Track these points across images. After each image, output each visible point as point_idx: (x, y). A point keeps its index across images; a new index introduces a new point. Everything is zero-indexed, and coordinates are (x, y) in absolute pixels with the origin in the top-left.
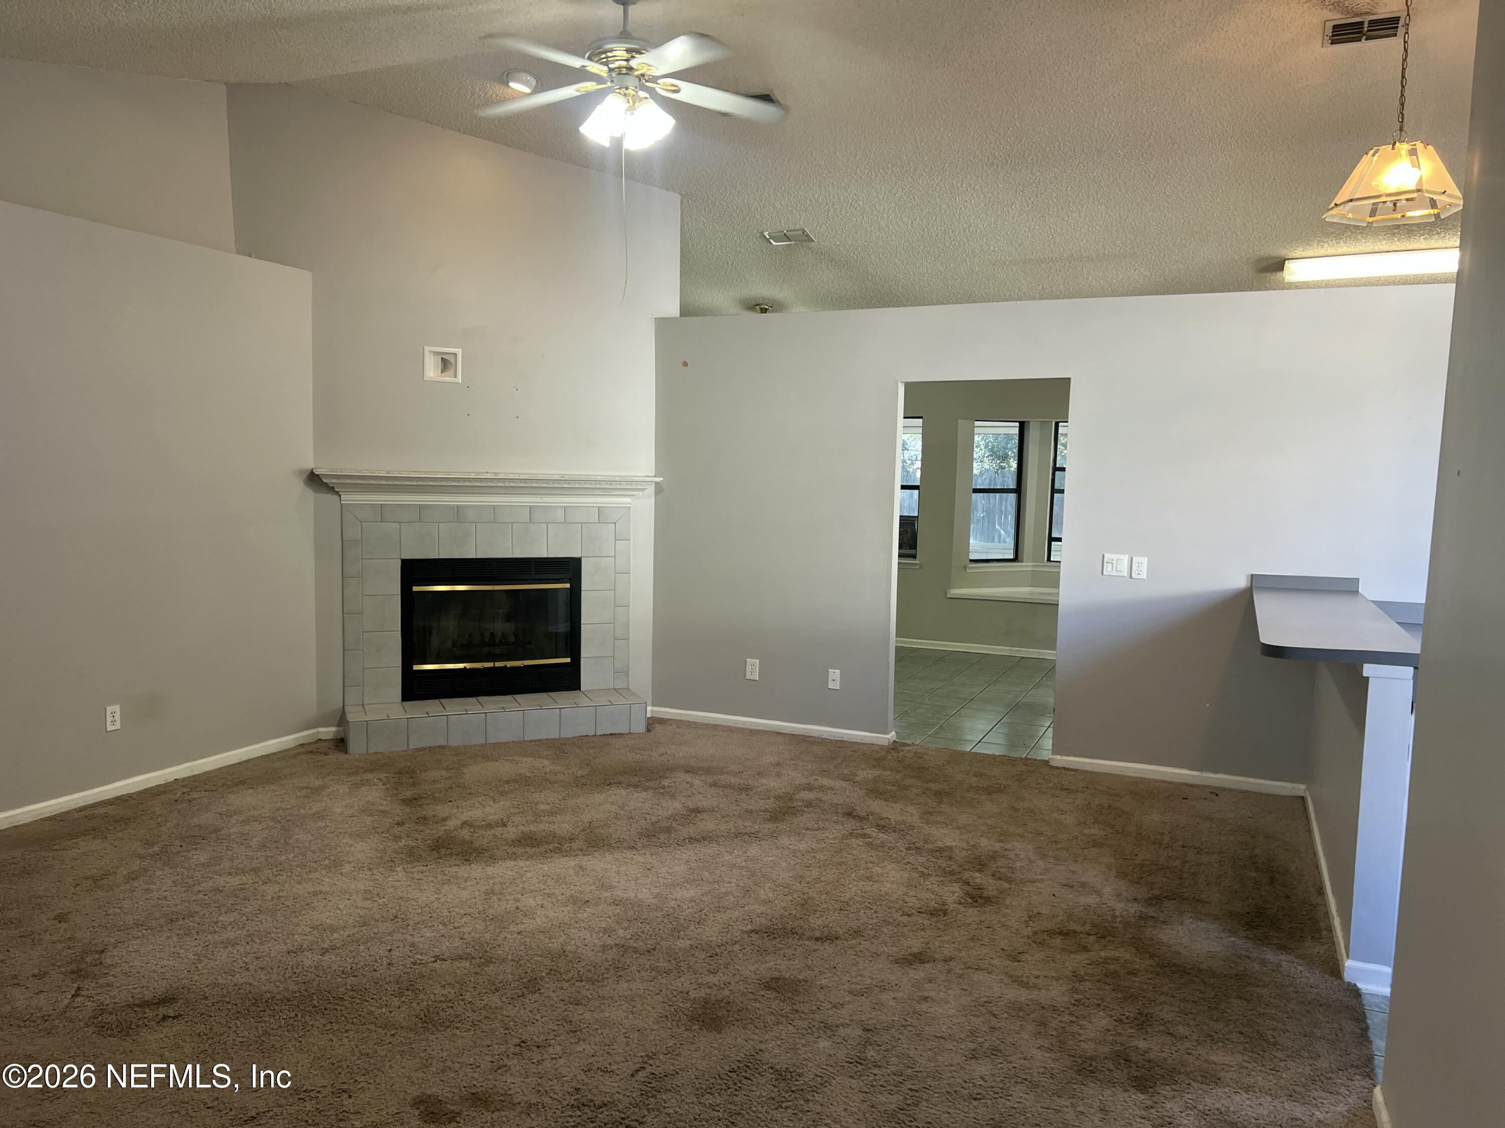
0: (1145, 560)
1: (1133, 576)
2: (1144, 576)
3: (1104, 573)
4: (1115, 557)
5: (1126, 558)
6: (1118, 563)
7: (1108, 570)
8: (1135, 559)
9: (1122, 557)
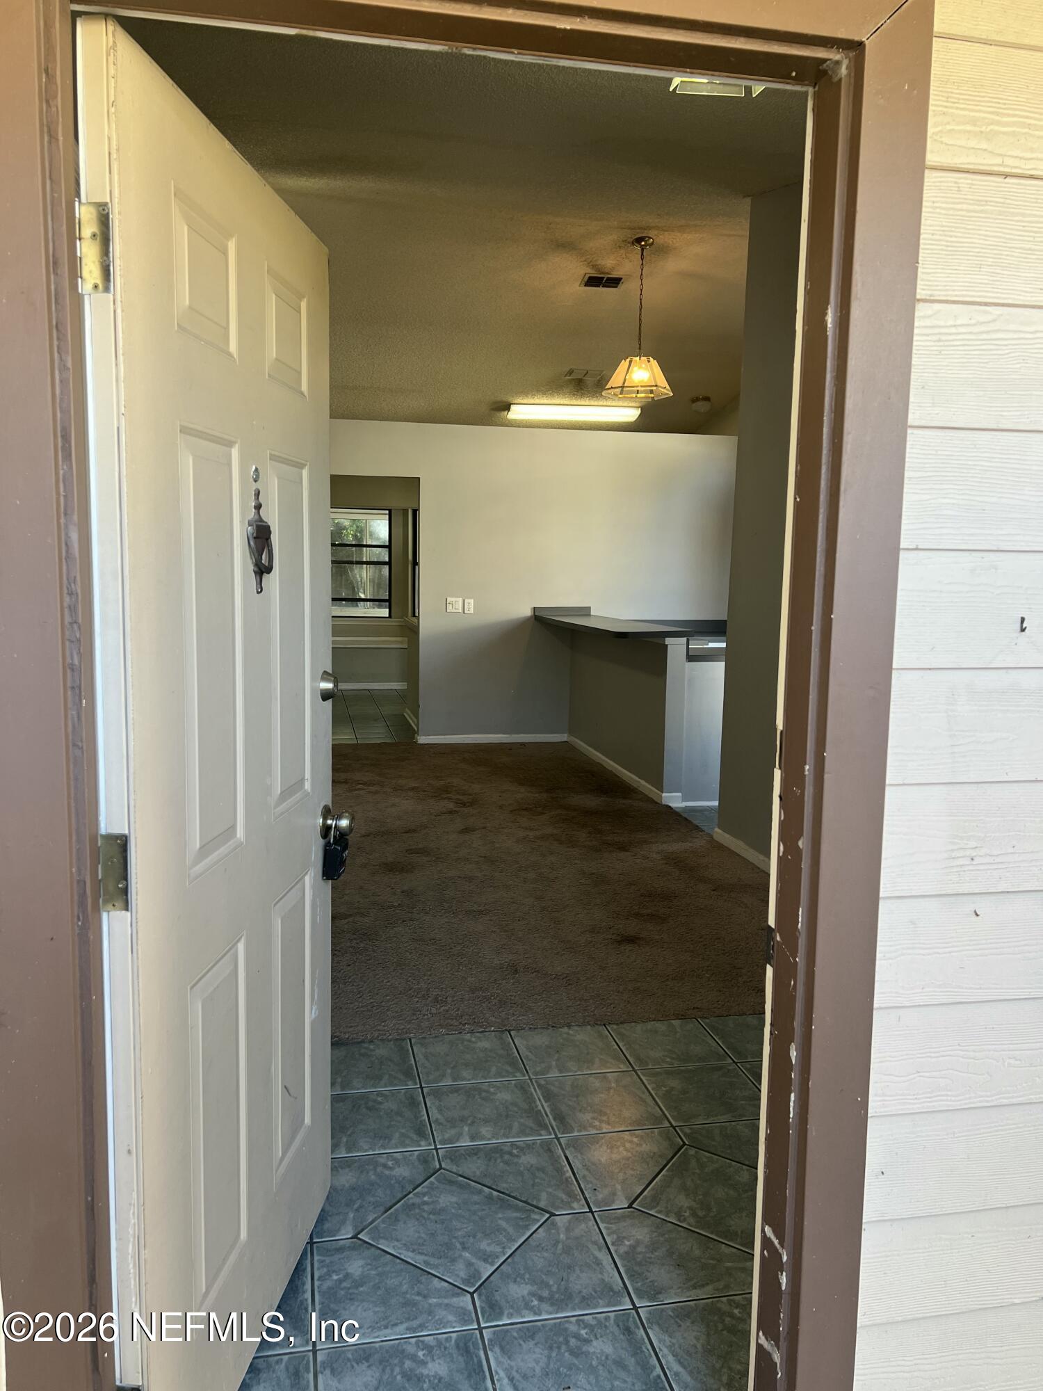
0: (472, 601)
1: (466, 612)
2: (472, 611)
3: (448, 611)
4: (454, 599)
5: (460, 600)
6: (456, 604)
7: (450, 609)
8: (466, 601)
9: (458, 599)
